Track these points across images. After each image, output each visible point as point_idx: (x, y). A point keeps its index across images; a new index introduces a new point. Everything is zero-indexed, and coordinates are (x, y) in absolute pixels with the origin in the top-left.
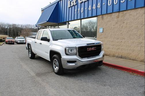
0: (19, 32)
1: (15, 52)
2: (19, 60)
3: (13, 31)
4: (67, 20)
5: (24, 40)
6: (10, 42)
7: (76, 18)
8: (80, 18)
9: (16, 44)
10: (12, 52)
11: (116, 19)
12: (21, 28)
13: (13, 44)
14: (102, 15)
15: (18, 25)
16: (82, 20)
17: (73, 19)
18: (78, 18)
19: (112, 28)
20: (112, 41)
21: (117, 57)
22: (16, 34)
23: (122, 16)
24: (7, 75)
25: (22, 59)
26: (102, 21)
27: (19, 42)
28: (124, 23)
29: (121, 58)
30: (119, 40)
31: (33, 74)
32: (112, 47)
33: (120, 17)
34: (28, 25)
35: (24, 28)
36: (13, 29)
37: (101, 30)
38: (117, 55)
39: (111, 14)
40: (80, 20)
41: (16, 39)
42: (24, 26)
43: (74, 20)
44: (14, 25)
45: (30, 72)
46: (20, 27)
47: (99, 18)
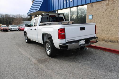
0: (12, 21)
1: (11, 39)
2: (16, 46)
3: (6, 20)
4: (57, 9)
5: (17, 27)
6: (5, 30)
7: (65, 7)
8: (69, 7)
9: (10, 31)
10: (9, 38)
11: (105, 7)
12: (13, 18)
13: (8, 31)
14: (91, 3)
15: (10, 15)
16: (71, 8)
17: (62, 8)
18: (67, 7)
19: (102, 15)
20: (101, 27)
21: (107, 41)
22: (9, 23)
23: (112, 3)
24: (9, 63)
25: (19, 45)
26: (92, 9)
27: (12, 29)
28: (114, 9)
29: (111, 42)
30: (108, 26)
31: (34, 61)
32: (101, 32)
33: (110, 5)
34: (19, 15)
35: (16, 17)
36: (6, 19)
37: (90, 17)
38: (106, 39)
39: (100, 2)
40: (69, 9)
41: (9, 27)
42: (15, 16)
43: (64, 9)
44: (6, 15)
45: (30, 58)
46: (12, 16)
47: (89, 5)
